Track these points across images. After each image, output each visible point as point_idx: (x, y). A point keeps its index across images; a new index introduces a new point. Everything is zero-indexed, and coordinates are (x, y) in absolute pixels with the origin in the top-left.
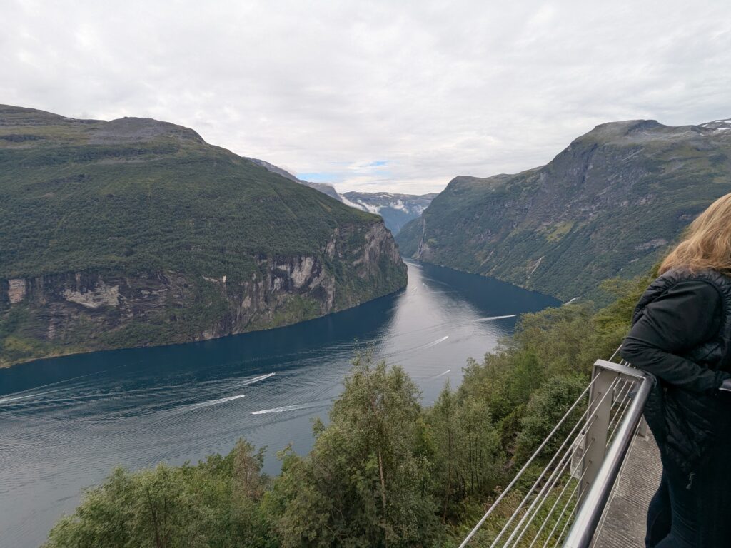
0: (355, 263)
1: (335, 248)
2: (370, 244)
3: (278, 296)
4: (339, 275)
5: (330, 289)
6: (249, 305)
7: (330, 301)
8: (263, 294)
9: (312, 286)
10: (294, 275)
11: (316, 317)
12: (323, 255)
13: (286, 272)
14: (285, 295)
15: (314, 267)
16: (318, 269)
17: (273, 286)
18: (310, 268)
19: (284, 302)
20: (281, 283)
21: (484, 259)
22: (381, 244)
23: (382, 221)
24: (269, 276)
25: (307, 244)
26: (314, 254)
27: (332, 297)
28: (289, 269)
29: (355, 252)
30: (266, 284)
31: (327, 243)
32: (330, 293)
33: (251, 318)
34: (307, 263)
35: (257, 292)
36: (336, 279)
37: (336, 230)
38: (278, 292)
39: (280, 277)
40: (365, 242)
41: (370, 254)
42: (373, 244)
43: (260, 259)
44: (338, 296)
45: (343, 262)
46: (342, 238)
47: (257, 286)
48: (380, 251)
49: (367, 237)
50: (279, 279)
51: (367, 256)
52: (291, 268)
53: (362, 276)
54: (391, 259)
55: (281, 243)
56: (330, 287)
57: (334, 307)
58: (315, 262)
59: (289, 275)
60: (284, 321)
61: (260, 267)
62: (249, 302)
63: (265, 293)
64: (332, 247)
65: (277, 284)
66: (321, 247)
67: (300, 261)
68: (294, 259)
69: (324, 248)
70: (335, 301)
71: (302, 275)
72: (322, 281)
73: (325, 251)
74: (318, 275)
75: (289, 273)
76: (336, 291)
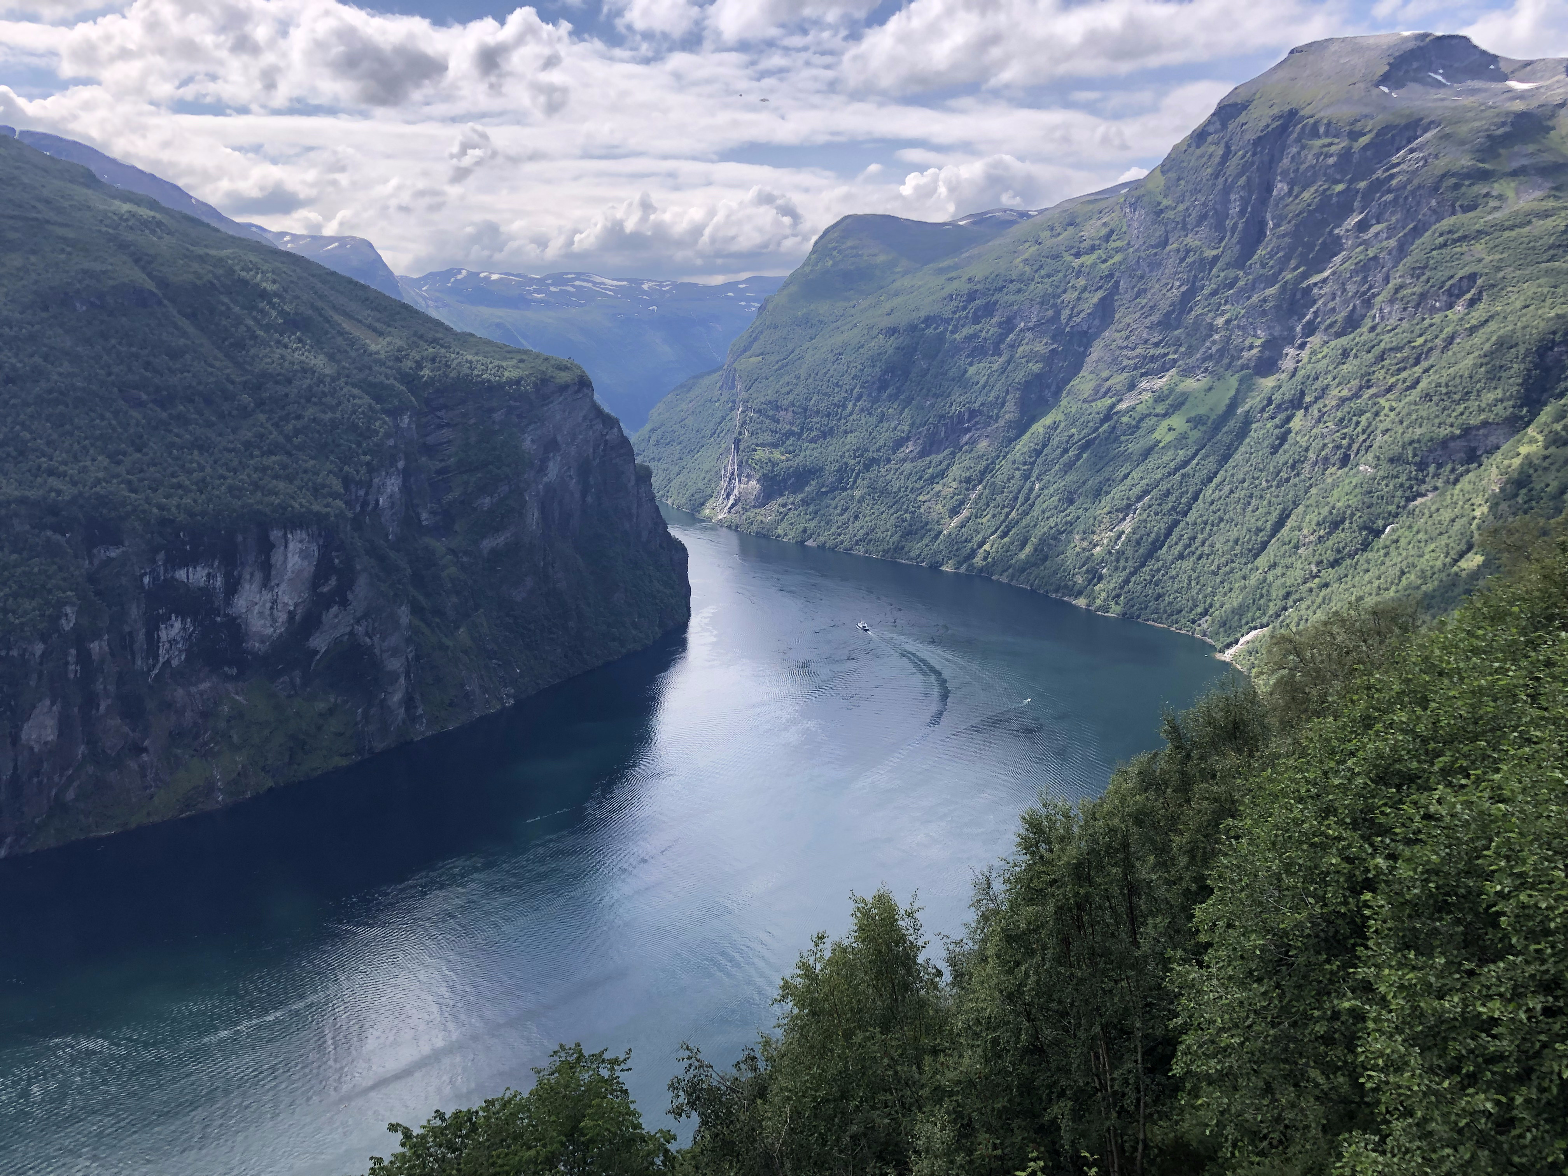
0: (487, 544)
1: (405, 488)
2: (542, 470)
3: (180, 692)
4: (428, 594)
5: (395, 652)
6: (50, 735)
7: (397, 697)
8: (112, 688)
9: (319, 642)
10: (241, 603)
11: (344, 762)
12: (357, 519)
13: (206, 592)
14: (205, 686)
15: (323, 570)
16: (340, 573)
17: (153, 652)
18: (309, 569)
20: (187, 639)
21: (954, 512)
22: (584, 470)
23: (584, 384)
24: (135, 612)
25: (290, 479)
26: (320, 518)
27: (402, 680)
28: (219, 581)
29: (486, 502)
30: (122, 645)
31: (371, 469)
32: (395, 664)
33: (65, 788)
34: (295, 555)
35: (84, 679)
36: (417, 610)
37: (406, 419)
38: (178, 674)
39: (182, 614)
40: (521, 462)
41: (543, 510)
42: (553, 470)
43: (90, 543)
45: (439, 545)
46: (429, 450)
47: (84, 658)
48: (584, 495)
49: (528, 444)
50: (178, 625)
51: (533, 516)
52: (228, 576)
53: (518, 595)
55: (183, 478)
56: (394, 640)
57: (413, 718)
58: (326, 547)
59: (218, 602)
60: (210, 788)
61: (92, 579)
62: (51, 722)
63: (120, 683)
64: (393, 485)
65: (172, 642)
66: (346, 487)
67: (266, 547)
68: (240, 538)
69: (362, 493)
70: (417, 696)
71: (275, 602)
72: (358, 622)
73: (365, 503)
74: (340, 598)
75: (222, 596)
76: (417, 658)
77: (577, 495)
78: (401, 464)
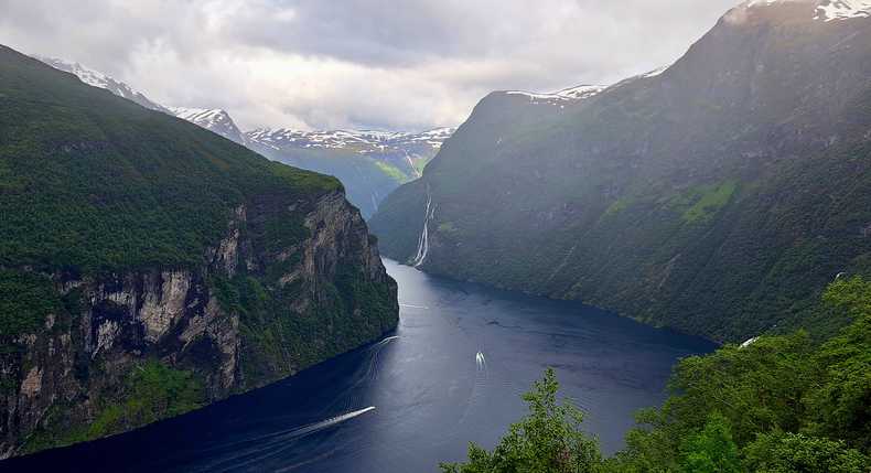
0: (283, 281)
1: (239, 248)
2: (315, 238)
3: (109, 364)
4: (249, 309)
5: (229, 342)
6: (38, 388)
7: (230, 369)
8: (71, 362)
9: (187, 336)
10: (144, 313)
11: (198, 407)
12: (210, 266)
13: (126, 307)
14: (124, 360)
15: (190, 294)
16: (201, 297)
17: (94, 341)
18: (183, 295)
19: (121, 377)
20: (114, 334)
22: (339, 237)
23: (340, 189)
24: (87, 317)
25: (174, 243)
26: (190, 265)
27: (233, 360)
28: (133, 301)
29: (284, 256)
30: (78, 338)
31: (220, 238)
32: (229, 350)
33: (43, 418)
34: (176, 287)
35: (57, 356)
36: (242, 318)
37: (240, 210)
38: (108, 353)
39: (112, 319)
40: (304, 234)
41: (316, 260)
42: (322, 238)
43: (65, 279)
44: (246, 355)
45: (257, 281)
46: (252, 227)
47: (58, 344)
48: (339, 252)
49: (308, 223)
50: (109, 325)
51: (310, 263)
52: (138, 298)
53: (300, 309)
54: (363, 269)
55: (116, 243)
56: (228, 336)
57: (237, 381)
58: (193, 282)
59: (132, 313)
60: (123, 421)
61: (64, 299)
62: (38, 380)
63: (76, 357)
64: (232, 246)
65: (106, 335)
66: (206, 248)
67: (160, 281)
68: (146, 276)
69: (214, 251)
70: (241, 368)
71: (163, 313)
72: (209, 325)
73: (216, 257)
74: (200, 310)
75: (134, 309)
76: (243, 345)
77: (335, 253)
78: (236, 235)
